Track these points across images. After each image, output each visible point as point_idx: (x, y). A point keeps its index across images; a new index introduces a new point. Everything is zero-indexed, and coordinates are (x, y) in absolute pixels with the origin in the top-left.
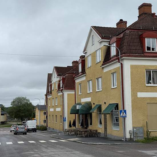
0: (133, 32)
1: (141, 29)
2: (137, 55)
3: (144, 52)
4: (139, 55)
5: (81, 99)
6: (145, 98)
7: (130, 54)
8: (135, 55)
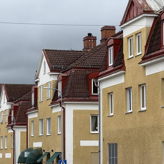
0: (79, 71)
1: (90, 68)
2: (81, 98)
3: (90, 95)
4: (84, 99)
5: (34, 143)
6: (88, 146)
7: (73, 98)
8: (79, 99)
